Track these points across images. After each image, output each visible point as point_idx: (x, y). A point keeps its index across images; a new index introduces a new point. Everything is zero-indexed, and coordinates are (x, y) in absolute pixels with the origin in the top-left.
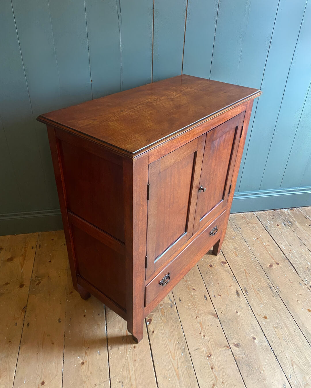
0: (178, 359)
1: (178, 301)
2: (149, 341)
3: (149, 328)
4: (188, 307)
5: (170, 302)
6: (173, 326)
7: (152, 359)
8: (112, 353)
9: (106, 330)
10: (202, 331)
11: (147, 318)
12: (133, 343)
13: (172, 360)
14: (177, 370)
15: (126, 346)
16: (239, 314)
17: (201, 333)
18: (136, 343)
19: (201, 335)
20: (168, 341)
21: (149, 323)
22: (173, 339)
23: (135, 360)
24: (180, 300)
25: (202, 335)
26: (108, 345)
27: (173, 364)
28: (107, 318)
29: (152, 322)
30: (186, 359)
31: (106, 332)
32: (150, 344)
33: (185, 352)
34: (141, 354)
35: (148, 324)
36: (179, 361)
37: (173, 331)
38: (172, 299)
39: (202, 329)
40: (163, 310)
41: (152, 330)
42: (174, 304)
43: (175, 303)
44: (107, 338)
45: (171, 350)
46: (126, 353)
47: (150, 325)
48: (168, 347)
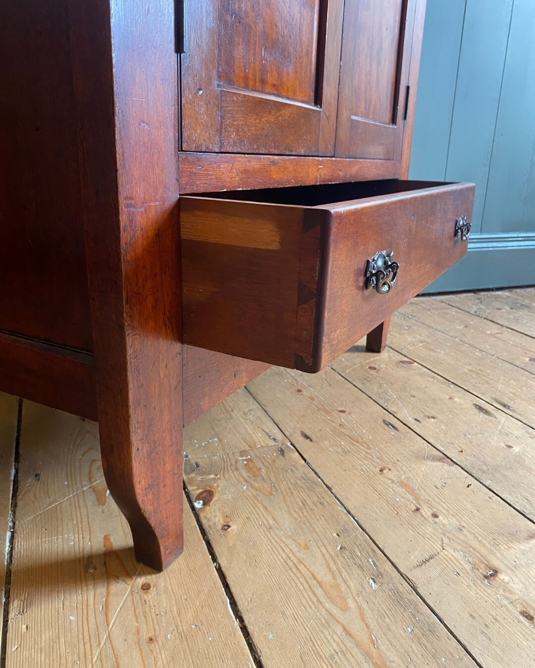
0: (364, 605)
1: (301, 439)
2: (214, 559)
3: (206, 518)
4: (339, 450)
5: (271, 443)
6: (304, 503)
7: (237, 623)
8: (24, 627)
9: (8, 544)
10: (419, 504)
11: (195, 490)
12: (140, 574)
13: (336, 611)
14: (374, 651)
15: (101, 590)
16: (516, 449)
17: (418, 509)
18: (150, 574)
19: (422, 516)
20: (295, 549)
21: (204, 504)
22: (316, 537)
23: (151, 639)
24: (307, 437)
25: (426, 512)
26: (8, 597)
27: (345, 629)
28: (20, 503)
29: (215, 498)
30: (397, 599)
31: (7, 549)
32: (219, 570)
33: (381, 574)
34: (178, 610)
35: (198, 505)
36: (369, 615)
37: (306, 514)
38: (280, 436)
39: (417, 498)
40: (251, 464)
41: (220, 521)
42: (288, 447)
43: (292, 444)
44: (9, 573)
45: (319, 577)
46: (101, 618)
47: (208, 508)
48: (301, 567)
